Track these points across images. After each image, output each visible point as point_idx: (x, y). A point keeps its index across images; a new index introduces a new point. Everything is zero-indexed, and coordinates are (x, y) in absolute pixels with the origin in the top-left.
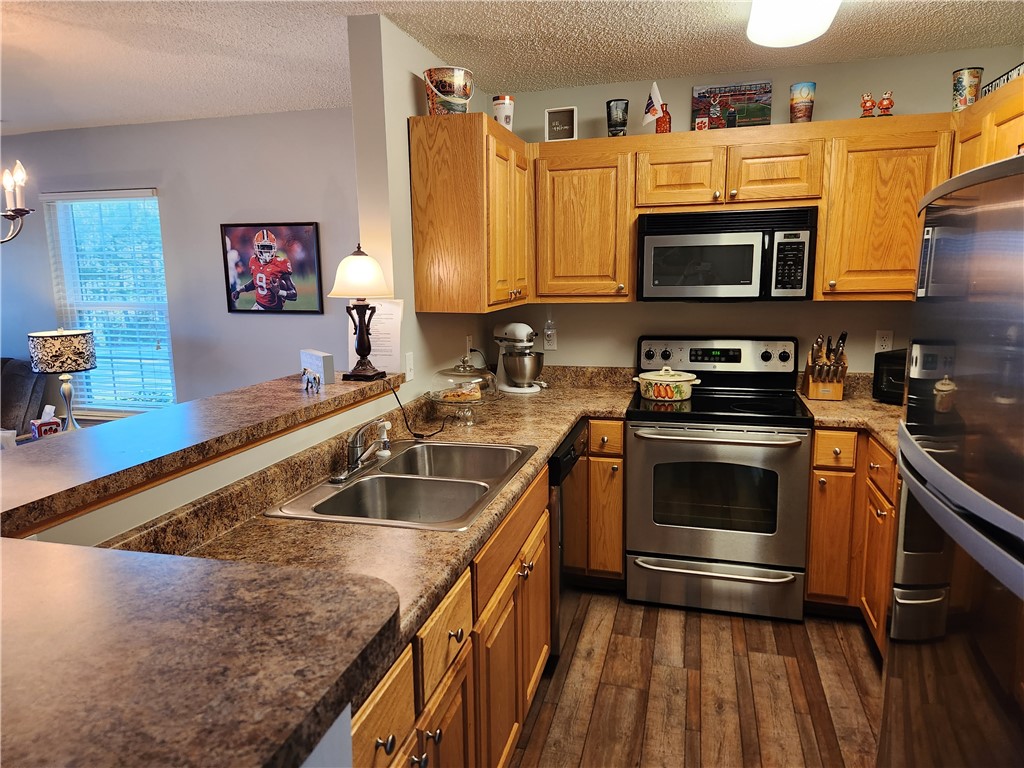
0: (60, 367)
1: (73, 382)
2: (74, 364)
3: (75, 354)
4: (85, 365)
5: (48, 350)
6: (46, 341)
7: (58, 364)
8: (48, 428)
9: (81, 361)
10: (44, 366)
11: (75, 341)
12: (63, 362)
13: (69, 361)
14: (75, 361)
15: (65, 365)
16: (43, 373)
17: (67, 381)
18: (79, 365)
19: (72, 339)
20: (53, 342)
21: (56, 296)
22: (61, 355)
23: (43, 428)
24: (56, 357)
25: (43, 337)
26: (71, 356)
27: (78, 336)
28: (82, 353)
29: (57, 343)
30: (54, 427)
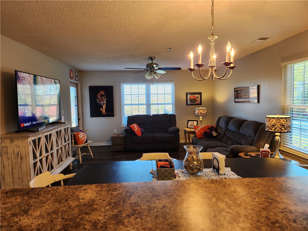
0: (274, 130)
1: (280, 136)
2: (280, 129)
3: (281, 125)
4: (285, 131)
5: (271, 123)
6: (270, 119)
7: (273, 128)
8: (265, 153)
9: (283, 128)
10: (268, 128)
11: (282, 120)
12: (275, 128)
13: (278, 128)
14: (281, 128)
15: (276, 129)
16: (268, 131)
17: (277, 136)
18: (282, 130)
19: (281, 119)
20: (273, 120)
21: (283, 102)
22: (275, 125)
23: (263, 153)
24: (273, 126)
25: (269, 117)
26: (279, 126)
27: (283, 118)
28: (284, 125)
29: (274, 120)
30: (267, 153)
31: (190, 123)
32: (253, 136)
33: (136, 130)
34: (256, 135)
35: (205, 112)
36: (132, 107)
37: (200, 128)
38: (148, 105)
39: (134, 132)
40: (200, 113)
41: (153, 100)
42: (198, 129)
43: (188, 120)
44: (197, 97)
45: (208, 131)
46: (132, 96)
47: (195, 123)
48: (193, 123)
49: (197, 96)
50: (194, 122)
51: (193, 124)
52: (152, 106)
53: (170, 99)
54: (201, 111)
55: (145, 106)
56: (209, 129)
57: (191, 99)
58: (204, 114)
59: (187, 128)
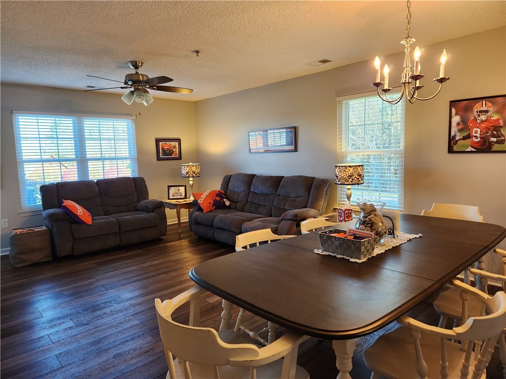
0: (352, 182)
3: (358, 175)
5: (347, 173)
6: (346, 168)
7: (350, 180)
8: (348, 212)
9: (360, 179)
10: (344, 181)
11: (359, 168)
12: (353, 179)
13: (355, 179)
14: (358, 179)
15: (354, 181)
17: (350, 189)
18: (359, 181)
20: (350, 168)
22: (352, 175)
23: (346, 212)
24: (350, 176)
25: (345, 166)
26: (356, 176)
27: (360, 166)
28: (361, 175)
29: (351, 169)
30: (350, 212)
31: (172, 190)
32: (304, 195)
33: (80, 212)
34: (309, 193)
35: (198, 171)
36: (44, 166)
37: (204, 195)
38: (82, 161)
39: (77, 216)
40: (193, 172)
41: (91, 150)
42: (202, 198)
43: (169, 186)
44: (174, 147)
45: (218, 199)
46: (41, 142)
47: (182, 189)
48: (179, 190)
49: (173, 143)
50: (180, 188)
51: (178, 192)
52: (90, 163)
53: (125, 149)
54: (193, 168)
55: (76, 164)
56: (217, 195)
57: (164, 149)
58: (198, 173)
59: (169, 199)
